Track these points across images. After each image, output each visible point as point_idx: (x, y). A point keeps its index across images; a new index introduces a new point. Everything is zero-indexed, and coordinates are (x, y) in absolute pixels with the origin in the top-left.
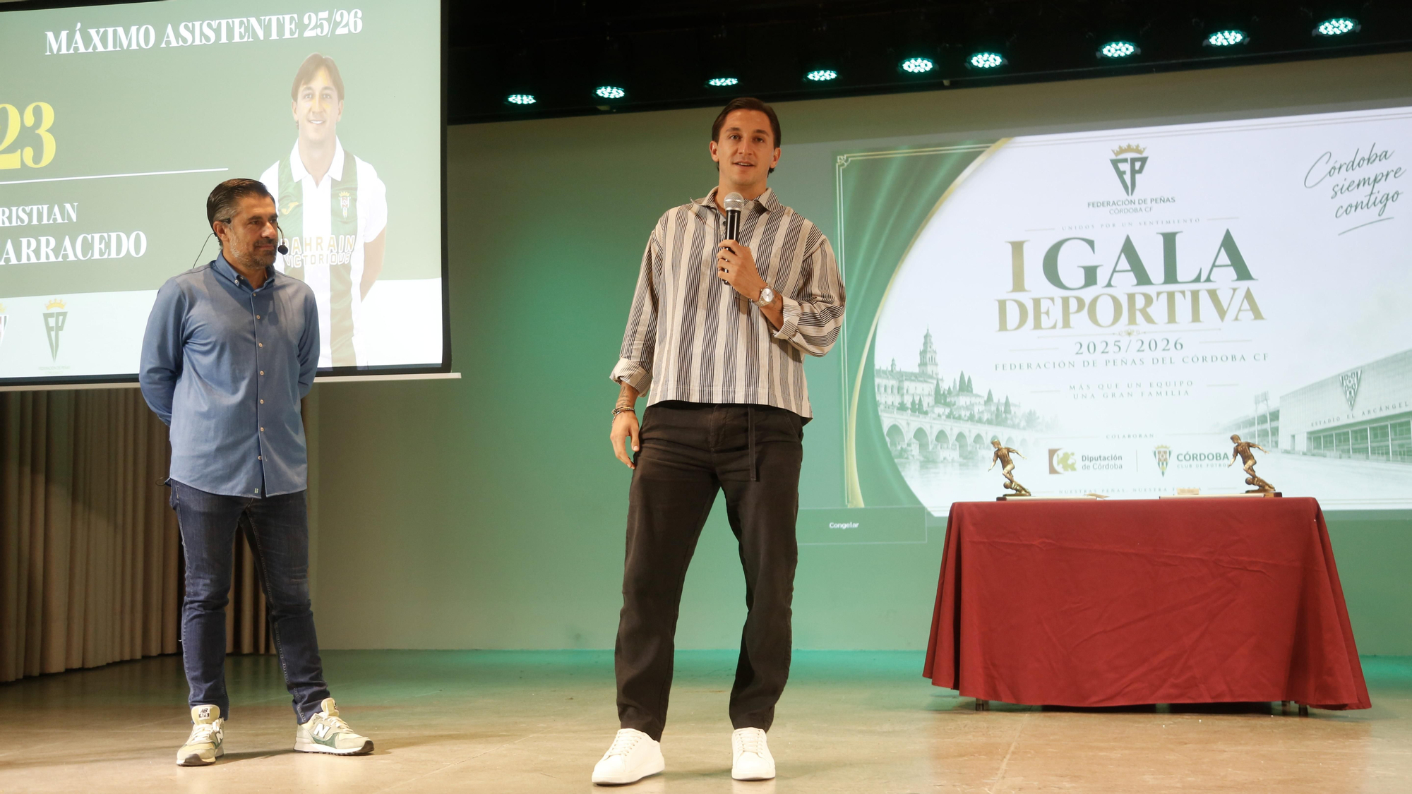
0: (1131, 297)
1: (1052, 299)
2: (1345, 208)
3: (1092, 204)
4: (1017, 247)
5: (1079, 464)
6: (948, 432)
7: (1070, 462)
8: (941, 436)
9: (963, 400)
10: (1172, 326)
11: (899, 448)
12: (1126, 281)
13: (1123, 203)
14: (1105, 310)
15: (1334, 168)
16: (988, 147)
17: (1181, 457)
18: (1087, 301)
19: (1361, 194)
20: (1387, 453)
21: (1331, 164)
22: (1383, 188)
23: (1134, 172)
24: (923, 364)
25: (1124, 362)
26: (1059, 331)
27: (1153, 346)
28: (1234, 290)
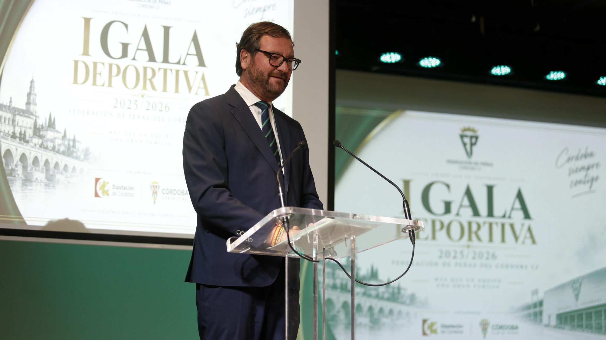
0: (470, 224)
1: (426, 221)
2: (574, 182)
3: (450, 162)
4: (407, 184)
5: (439, 330)
6: (363, 305)
7: (434, 328)
8: (359, 307)
10: (490, 244)
11: (332, 314)
12: (467, 213)
13: (466, 163)
14: (455, 230)
15: (569, 158)
16: (390, 115)
17: (494, 327)
18: (446, 223)
19: (581, 175)
20: (591, 328)
21: (568, 156)
22: (592, 173)
23: (472, 145)
25: (465, 265)
26: (430, 242)
27: (481, 255)
28: (523, 225)
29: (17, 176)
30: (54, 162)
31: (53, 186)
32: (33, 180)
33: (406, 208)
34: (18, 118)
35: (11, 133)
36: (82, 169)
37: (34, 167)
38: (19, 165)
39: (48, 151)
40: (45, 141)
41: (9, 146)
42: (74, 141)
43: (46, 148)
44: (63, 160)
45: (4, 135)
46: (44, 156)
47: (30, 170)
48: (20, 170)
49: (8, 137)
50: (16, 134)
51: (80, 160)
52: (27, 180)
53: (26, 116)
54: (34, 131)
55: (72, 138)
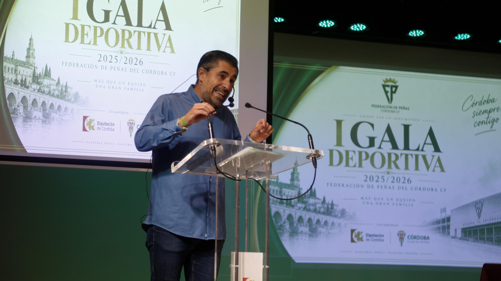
1: (354, 152)
2: (478, 122)
3: (373, 106)
4: (339, 123)
5: (365, 238)
6: (304, 217)
7: (361, 236)
8: (300, 219)
9: (311, 201)
10: (407, 171)
11: (279, 224)
12: (387, 146)
13: (387, 107)
14: (378, 160)
15: (474, 103)
16: (327, 69)
17: (409, 237)
20: (492, 241)
21: (473, 101)
22: (493, 115)
23: (392, 93)
24: (292, 180)
25: (385, 187)
26: (357, 168)
27: (398, 180)
28: (433, 156)
29: (19, 114)
30: (50, 104)
31: (48, 123)
32: (32, 118)
33: (310, 140)
34: (19, 68)
35: (13, 80)
36: (72, 109)
37: (34, 107)
38: (21, 105)
39: (45, 94)
40: (43, 86)
41: (12, 90)
42: (66, 87)
43: (43, 92)
44: (57, 102)
45: (8, 81)
46: (41, 98)
47: (30, 110)
48: (21, 110)
49: (11, 83)
50: (18, 81)
51: (71, 102)
52: (27, 118)
53: (26, 67)
54: (33, 78)
55: (65, 84)
